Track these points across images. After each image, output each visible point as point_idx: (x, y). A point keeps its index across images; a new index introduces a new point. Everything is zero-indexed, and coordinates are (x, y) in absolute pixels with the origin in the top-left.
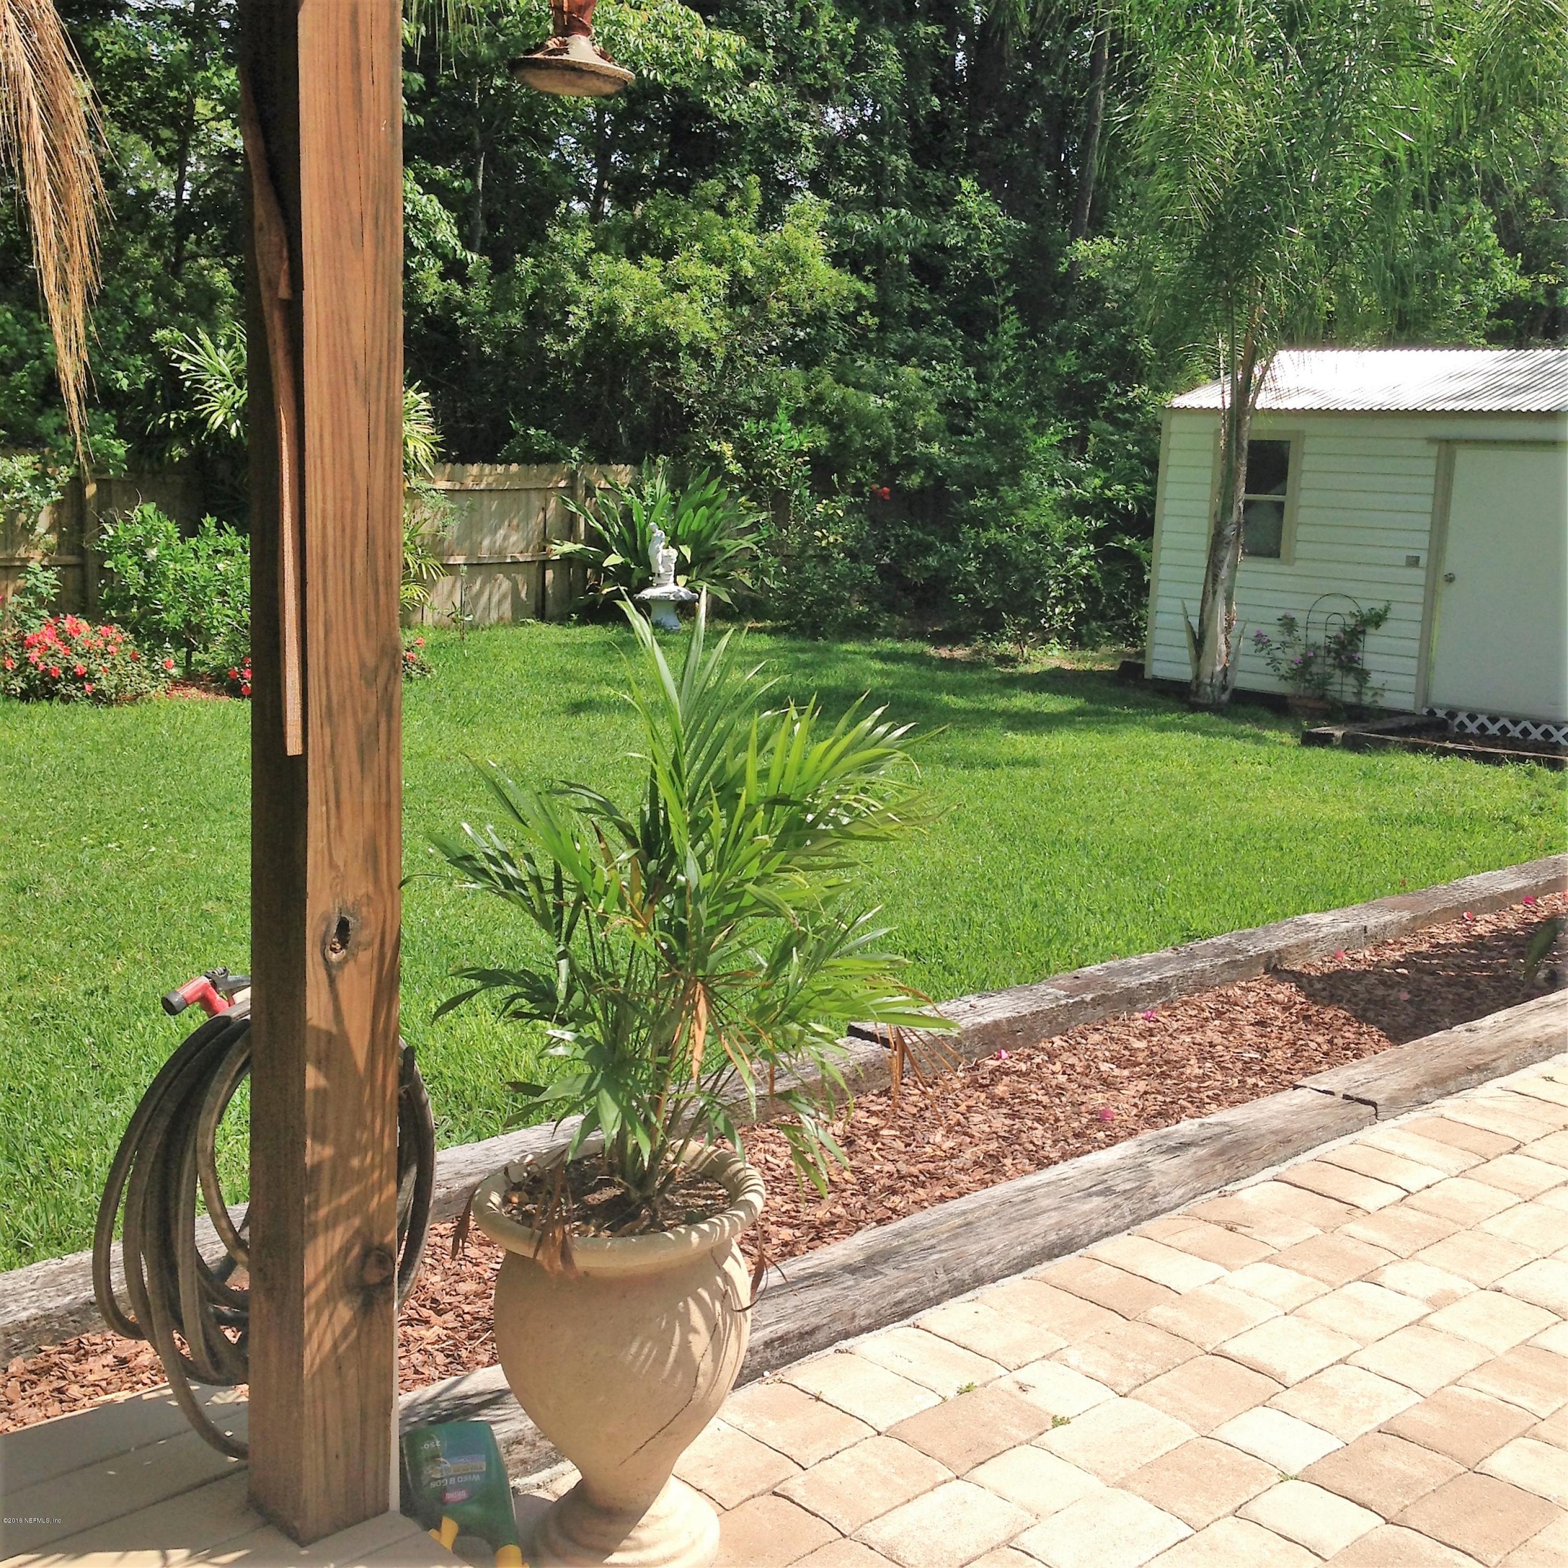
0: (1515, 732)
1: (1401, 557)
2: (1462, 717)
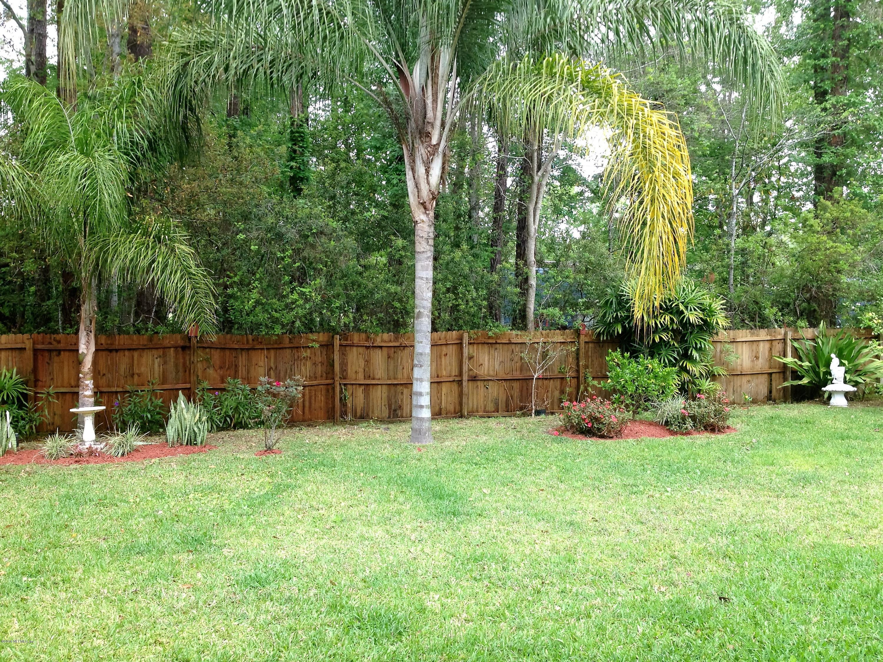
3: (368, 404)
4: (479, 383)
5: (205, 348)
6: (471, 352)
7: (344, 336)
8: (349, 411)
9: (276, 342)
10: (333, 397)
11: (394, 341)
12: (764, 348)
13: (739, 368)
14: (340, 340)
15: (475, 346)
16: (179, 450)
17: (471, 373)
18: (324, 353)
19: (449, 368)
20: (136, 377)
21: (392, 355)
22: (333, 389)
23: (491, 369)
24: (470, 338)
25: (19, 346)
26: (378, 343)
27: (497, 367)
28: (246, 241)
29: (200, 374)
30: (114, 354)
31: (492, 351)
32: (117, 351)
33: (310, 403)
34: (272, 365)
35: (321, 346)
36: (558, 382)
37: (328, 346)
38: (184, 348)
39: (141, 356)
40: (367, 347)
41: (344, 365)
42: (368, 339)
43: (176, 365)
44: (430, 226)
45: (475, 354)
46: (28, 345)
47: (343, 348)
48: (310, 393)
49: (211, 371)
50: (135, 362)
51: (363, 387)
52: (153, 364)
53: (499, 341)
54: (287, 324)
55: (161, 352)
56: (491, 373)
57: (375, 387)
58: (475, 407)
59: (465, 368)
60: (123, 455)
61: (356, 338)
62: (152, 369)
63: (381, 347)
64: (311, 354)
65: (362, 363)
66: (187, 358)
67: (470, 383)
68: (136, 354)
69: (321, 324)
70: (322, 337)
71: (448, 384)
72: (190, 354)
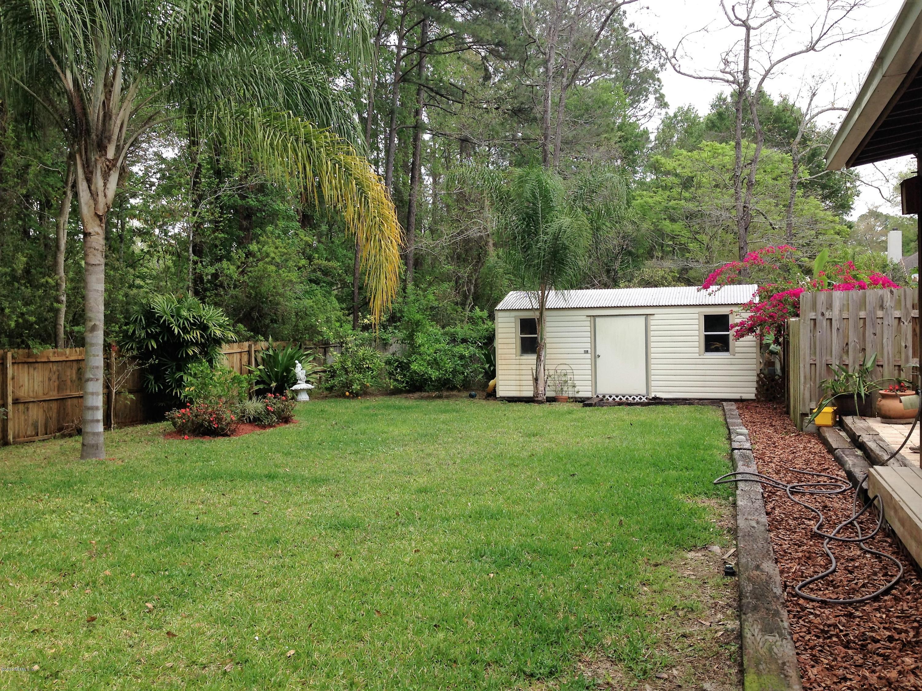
0: (624, 399)
1: (582, 350)
2: (607, 397)
4: (22, 406)
6: (14, 372)
12: (236, 357)
15: (18, 366)
17: (15, 395)
23: (31, 389)
24: (14, 357)
27: (36, 388)
31: (32, 371)
45: (17, 375)
53: (39, 360)
56: (31, 394)
58: (16, 432)
59: (9, 391)
67: (14, 406)
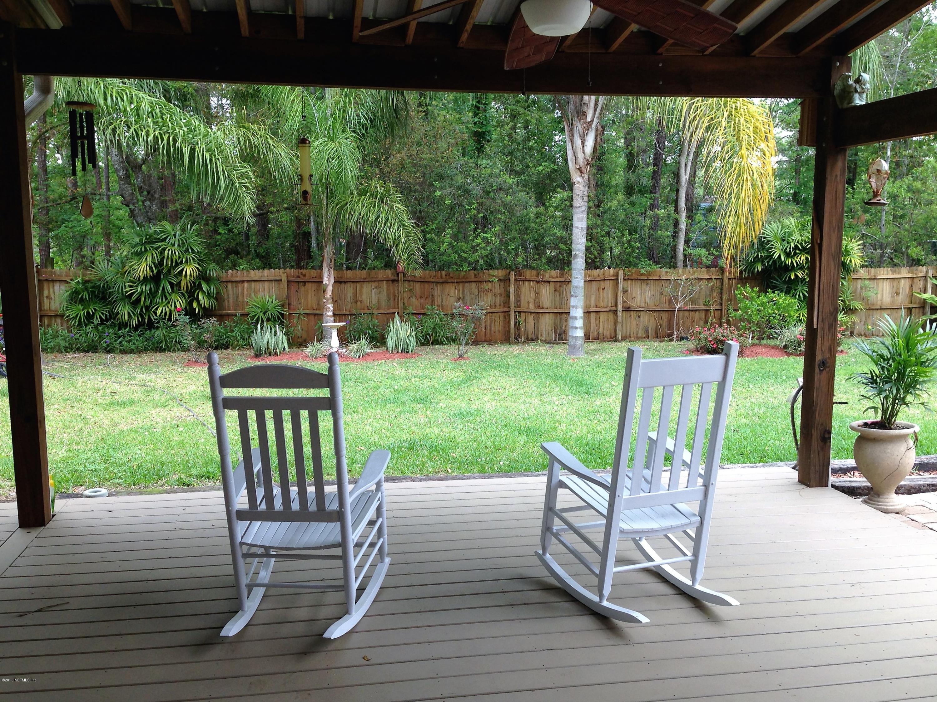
3: (538, 328)
4: (632, 313)
5: (409, 281)
6: (626, 286)
7: (519, 273)
8: (522, 333)
9: (464, 277)
10: (509, 322)
11: (560, 277)
12: (904, 285)
13: (879, 303)
14: (515, 275)
15: (629, 282)
16: (397, 355)
17: (625, 304)
18: (502, 286)
19: (606, 300)
20: (359, 303)
21: (558, 289)
22: (509, 316)
23: (643, 301)
24: (625, 274)
25: (277, 278)
26: (547, 278)
27: (648, 300)
28: (442, 197)
29: (405, 302)
30: (343, 285)
31: (644, 286)
32: (345, 282)
33: (491, 326)
34: (461, 296)
35: (500, 280)
36: (703, 314)
37: (505, 281)
38: (393, 281)
39: (362, 287)
40: (538, 282)
41: (518, 296)
42: (538, 275)
43: (388, 295)
44: (584, 186)
45: (629, 289)
46: (284, 278)
47: (518, 282)
48: (491, 319)
49: (414, 300)
50: (358, 292)
51: (533, 315)
52: (371, 294)
53: (650, 278)
54: (473, 263)
55: (376, 284)
56: (643, 305)
57: (544, 315)
58: (628, 333)
59: (620, 300)
60: (359, 357)
61: (528, 274)
62: (370, 298)
63: (549, 282)
64: (492, 287)
65: (532, 294)
66: (396, 289)
67: (624, 312)
68: (358, 285)
69: (500, 262)
70: (501, 273)
71: (605, 313)
72: (398, 286)
